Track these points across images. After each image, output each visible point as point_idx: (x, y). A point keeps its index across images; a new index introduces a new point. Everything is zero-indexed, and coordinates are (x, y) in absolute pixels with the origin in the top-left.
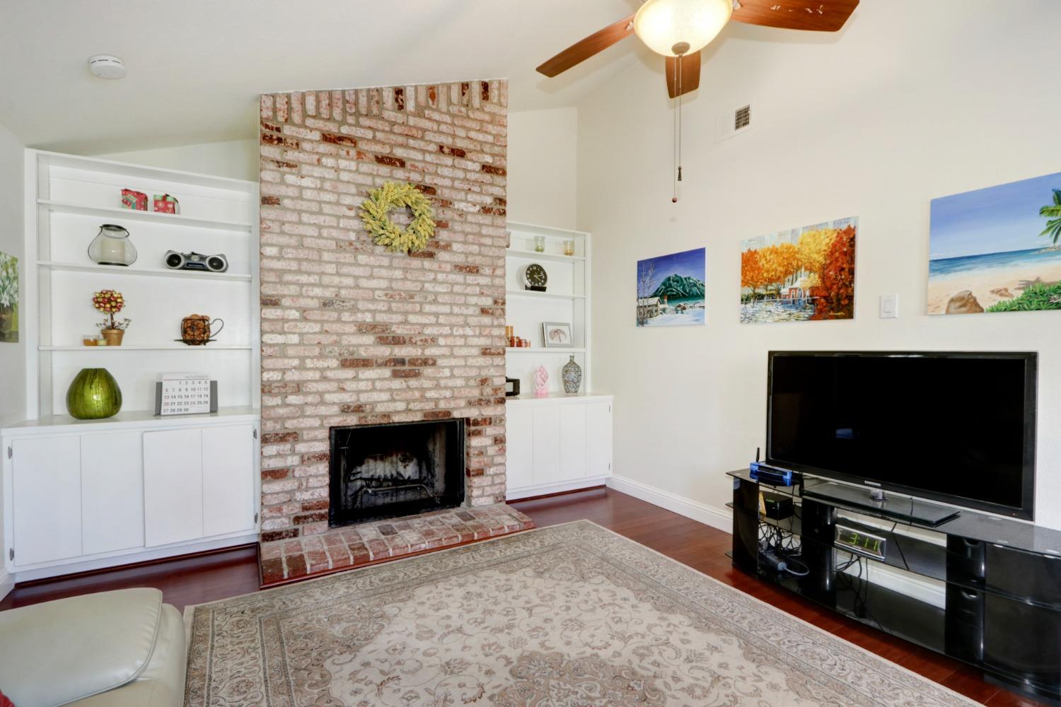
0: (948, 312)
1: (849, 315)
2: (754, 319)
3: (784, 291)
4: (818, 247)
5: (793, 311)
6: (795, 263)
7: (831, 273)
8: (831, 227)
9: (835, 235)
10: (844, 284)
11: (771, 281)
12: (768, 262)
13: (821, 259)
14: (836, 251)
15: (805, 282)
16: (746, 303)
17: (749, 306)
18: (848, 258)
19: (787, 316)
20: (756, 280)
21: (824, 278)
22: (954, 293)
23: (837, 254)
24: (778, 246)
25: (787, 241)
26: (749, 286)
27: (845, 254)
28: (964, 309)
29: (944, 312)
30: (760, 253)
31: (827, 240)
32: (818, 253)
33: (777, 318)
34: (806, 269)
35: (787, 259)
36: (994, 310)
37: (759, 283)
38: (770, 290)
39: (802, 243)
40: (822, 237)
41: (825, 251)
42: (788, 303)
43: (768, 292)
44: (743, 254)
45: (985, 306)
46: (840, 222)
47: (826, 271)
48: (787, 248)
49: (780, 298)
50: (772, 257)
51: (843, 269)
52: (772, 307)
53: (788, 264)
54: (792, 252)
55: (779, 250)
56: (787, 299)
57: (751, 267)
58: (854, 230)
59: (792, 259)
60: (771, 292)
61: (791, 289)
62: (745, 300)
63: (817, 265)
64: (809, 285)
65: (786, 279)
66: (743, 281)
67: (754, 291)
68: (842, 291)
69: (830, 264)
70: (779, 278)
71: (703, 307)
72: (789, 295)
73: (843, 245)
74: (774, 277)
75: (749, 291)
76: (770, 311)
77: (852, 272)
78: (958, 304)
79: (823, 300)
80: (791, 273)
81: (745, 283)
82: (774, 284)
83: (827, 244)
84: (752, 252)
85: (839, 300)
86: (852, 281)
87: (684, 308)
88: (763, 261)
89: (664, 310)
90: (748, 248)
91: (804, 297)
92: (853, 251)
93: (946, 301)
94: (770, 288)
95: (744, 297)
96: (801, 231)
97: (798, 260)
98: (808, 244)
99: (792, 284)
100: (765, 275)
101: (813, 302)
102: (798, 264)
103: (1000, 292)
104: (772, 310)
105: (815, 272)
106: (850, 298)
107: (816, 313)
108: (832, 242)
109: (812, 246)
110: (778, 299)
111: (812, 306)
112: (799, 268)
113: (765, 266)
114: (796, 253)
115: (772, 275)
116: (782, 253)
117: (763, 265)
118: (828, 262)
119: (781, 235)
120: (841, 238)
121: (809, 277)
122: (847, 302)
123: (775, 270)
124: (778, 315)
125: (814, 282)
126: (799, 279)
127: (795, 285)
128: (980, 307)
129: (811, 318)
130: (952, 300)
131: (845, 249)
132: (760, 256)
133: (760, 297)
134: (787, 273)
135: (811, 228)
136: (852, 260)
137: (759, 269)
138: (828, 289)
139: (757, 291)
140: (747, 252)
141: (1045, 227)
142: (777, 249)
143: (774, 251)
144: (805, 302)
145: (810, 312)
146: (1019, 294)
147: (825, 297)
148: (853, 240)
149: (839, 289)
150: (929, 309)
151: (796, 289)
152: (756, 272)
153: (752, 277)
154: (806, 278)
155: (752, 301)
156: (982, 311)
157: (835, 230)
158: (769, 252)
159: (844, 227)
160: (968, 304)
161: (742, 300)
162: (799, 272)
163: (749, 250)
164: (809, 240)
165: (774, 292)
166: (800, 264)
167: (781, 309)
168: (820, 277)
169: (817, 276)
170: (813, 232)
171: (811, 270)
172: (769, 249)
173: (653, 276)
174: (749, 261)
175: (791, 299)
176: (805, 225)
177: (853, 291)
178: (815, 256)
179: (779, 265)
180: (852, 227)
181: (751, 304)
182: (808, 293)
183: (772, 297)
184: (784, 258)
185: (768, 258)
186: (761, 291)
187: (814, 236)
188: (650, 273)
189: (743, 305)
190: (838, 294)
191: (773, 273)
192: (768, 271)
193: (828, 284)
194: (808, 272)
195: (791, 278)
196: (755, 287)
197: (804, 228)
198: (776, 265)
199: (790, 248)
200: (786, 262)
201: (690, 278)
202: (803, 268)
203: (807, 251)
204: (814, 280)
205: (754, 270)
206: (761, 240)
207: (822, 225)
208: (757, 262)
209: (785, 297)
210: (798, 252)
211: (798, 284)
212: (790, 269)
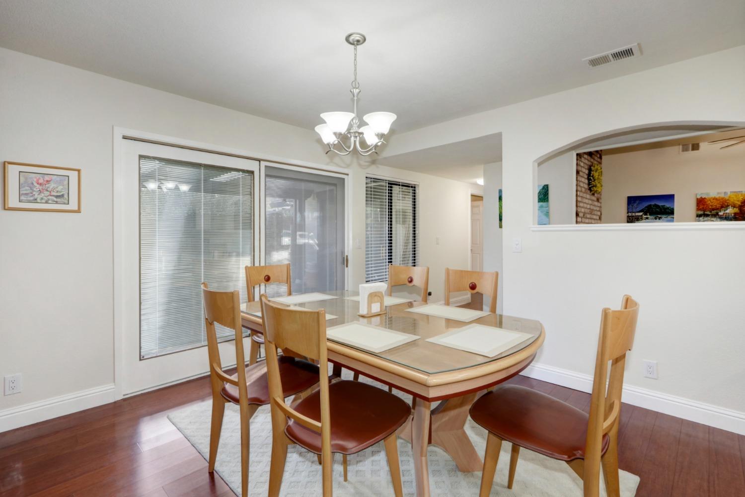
3: (721, 214)
4: (738, 199)
5: (725, 219)
6: (726, 204)
11: (713, 209)
12: (712, 202)
13: (739, 203)
15: (731, 211)
20: (705, 209)
24: (717, 197)
25: (722, 196)
30: (708, 199)
32: (738, 201)
34: (732, 206)
37: (707, 210)
39: (730, 197)
40: (740, 196)
41: (741, 201)
42: (722, 218)
43: (712, 214)
44: (697, 199)
47: (741, 208)
48: (722, 198)
49: (718, 216)
50: (714, 201)
52: (714, 219)
54: (725, 200)
57: (702, 204)
59: (725, 202)
61: (724, 213)
63: (737, 205)
64: (733, 212)
65: (722, 209)
66: (697, 209)
67: (704, 213)
70: (718, 209)
71: (673, 218)
72: (723, 215)
74: (715, 208)
75: (701, 212)
76: (713, 221)
79: (740, 218)
80: (724, 207)
81: (698, 209)
82: (715, 211)
83: (742, 198)
84: (703, 198)
87: (661, 218)
88: (709, 202)
89: (647, 218)
91: (731, 215)
94: (713, 212)
95: (698, 215)
96: (729, 193)
97: (728, 203)
98: (733, 198)
100: (710, 207)
101: (735, 216)
105: (737, 208)
109: (735, 198)
112: (728, 206)
113: (711, 204)
116: (719, 200)
117: (709, 204)
118: (743, 205)
119: (718, 193)
121: (734, 209)
123: (716, 206)
124: (717, 222)
127: (726, 212)
133: (707, 215)
134: (722, 207)
135: (735, 192)
137: (707, 205)
138: (743, 214)
139: (706, 213)
140: (699, 198)
143: (715, 199)
144: (731, 218)
153: (703, 208)
155: (702, 216)
163: (701, 197)
164: (733, 196)
165: (715, 214)
167: (718, 220)
168: (739, 209)
169: (737, 209)
170: (735, 194)
171: (734, 207)
172: (712, 198)
173: (639, 203)
174: (701, 202)
175: (724, 216)
178: (737, 202)
179: (718, 204)
182: (733, 215)
185: (712, 201)
186: (708, 213)
187: (736, 195)
188: (637, 202)
189: (698, 218)
192: (712, 206)
193: (743, 212)
194: (732, 208)
195: (724, 209)
196: (704, 211)
197: (731, 192)
198: (716, 204)
199: (724, 198)
200: (721, 203)
201: (664, 206)
202: (730, 207)
203: (732, 200)
204: (736, 210)
205: (704, 205)
206: (708, 194)
207: (739, 192)
208: (706, 202)
209: (721, 216)
210: (728, 200)
211: (728, 211)
212: (724, 205)
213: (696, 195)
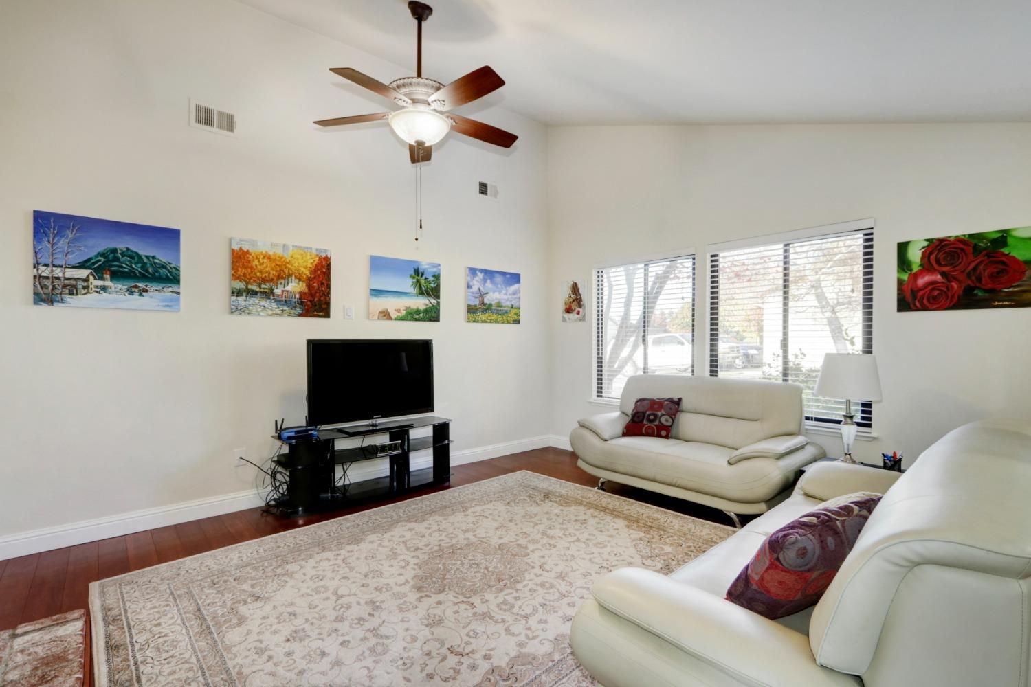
0: (379, 319)
1: (327, 315)
2: (247, 311)
3: (278, 291)
4: (305, 264)
5: (285, 308)
6: (286, 271)
7: (315, 284)
8: (314, 252)
9: (318, 258)
10: (324, 294)
11: (264, 281)
12: (261, 264)
13: (308, 273)
14: (318, 270)
15: (294, 287)
16: (237, 296)
17: (240, 299)
18: (326, 277)
19: (279, 312)
20: (248, 277)
21: (309, 286)
22: (381, 309)
23: (319, 272)
24: (271, 253)
25: (280, 252)
26: (240, 281)
27: (324, 273)
28: (385, 318)
29: (376, 318)
30: (253, 254)
31: (312, 261)
32: (306, 267)
33: (270, 312)
34: (296, 277)
35: (279, 266)
36: (396, 319)
37: (252, 281)
38: (264, 288)
39: (292, 257)
40: (309, 257)
41: (310, 268)
42: (280, 301)
43: (262, 290)
44: (233, 251)
45: (393, 317)
46: (321, 250)
47: (311, 283)
48: (279, 257)
49: (273, 296)
50: (265, 261)
51: (322, 284)
52: (266, 303)
53: (280, 270)
54: (284, 261)
55: (272, 257)
56: (280, 298)
57: (243, 264)
58: (330, 259)
59: (284, 267)
60: (265, 290)
61: (283, 291)
62: (236, 293)
63: (305, 277)
64: (299, 290)
65: (279, 282)
66: (233, 275)
67: (247, 286)
68: (322, 298)
69: (314, 278)
70: (272, 279)
72: (281, 296)
73: (322, 266)
74: (267, 278)
75: (240, 285)
76: (264, 306)
77: (329, 286)
78: (382, 315)
79: (309, 303)
80: (282, 278)
81: (235, 277)
82: (267, 284)
83: (312, 263)
84: (243, 251)
85: (321, 305)
86: (329, 293)
87: (146, 291)
88: (256, 262)
89: (104, 289)
90: (239, 246)
91: (295, 298)
92: (330, 273)
93: (378, 312)
94: (263, 286)
95: (235, 290)
96: (291, 248)
97: (289, 269)
98: (297, 259)
99: (284, 287)
100: (258, 274)
101: (302, 303)
102: (289, 272)
103: (398, 311)
104: (266, 305)
105: (303, 281)
106: (328, 304)
107: (304, 312)
108: (316, 263)
109: (301, 261)
110: (271, 297)
111: (301, 306)
112: (290, 276)
113: (259, 267)
114: (287, 263)
115: (265, 276)
116: (275, 260)
117: (256, 266)
118: (313, 276)
119: (273, 245)
120: (322, 262)
121: (298, 284)
122: (325, 306)
123: (268, 273)
124: (271, 310)
125: (303, 288)
126: (290, 284)
127: (287, 288)
128: (390, 316)
129: (300, 315)
130: (380, 312)
131: (324, 270)
132: (253, 257)
133: (254, 293)
134: (279, 277)
135: (300, 248)
136: (329, 279)
137: (252, 268)
138: (312, 295)
139: (250, 287)
140: (238, 249)
141: (411, 284)
142: (270, 256)
143: (267, 257)
144: (295, 302)
145: (299, 311)
146: (404, 312)
147: (311, 301)
148: (329, 265)
149: (321, 297)
150: (369, 316)
151: (288, 291)
152: (249, 270)
153: (245, 273)
154: (296, 285)
155: (245, 295)
156: (391, 319)
157: (317, 255)
158: (262, 256)
159: (324, 255)
160: (385, 315)
161: (233, 293)
162: (290, 279)
163: (241, 249)
164: (299, 256)
165: (267, 291)
166: (291, 272)
167: (274, 305)
168: (307, 286)
169: (305, 285)
170: (300, 251)
171: (300, 280)
172: (262, 253)
173: (75, 240)
174: (240, 260)
175: (284, 298)
176: (295, 244)
177: (330, 299)
178: (303, 270)
179: (273, 269)
180: (329, 256)
181: (244, 298)
182: (298, 296)
183: (268, 294)
184: (277, 265)
185: (261, 261)
186: (255, 287)
187: (302, 255)
188: (70, 234)
189: (234, 298)
190: (319, 300)
191: (267, 275)
192: (261, 272)
193: (313, 292)
194: (297, 280)
195: (283, 281)
196: (247, 283)
197: (293, 246)
198: (268, 269)
199: (282, 258)
200: (278, 269)
201: (154, 257)
202: (293, 277)
203: (296, 265)
204: (302, 287)
205: (246, 268)
206: (254, 243)
207: (307, 248)
208: (249, 262)
209: (278, 296)
210: (289, 263)
211: (289, 288)
212: (283, 274)
213: (230, 240)
